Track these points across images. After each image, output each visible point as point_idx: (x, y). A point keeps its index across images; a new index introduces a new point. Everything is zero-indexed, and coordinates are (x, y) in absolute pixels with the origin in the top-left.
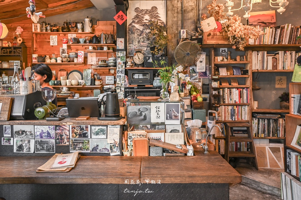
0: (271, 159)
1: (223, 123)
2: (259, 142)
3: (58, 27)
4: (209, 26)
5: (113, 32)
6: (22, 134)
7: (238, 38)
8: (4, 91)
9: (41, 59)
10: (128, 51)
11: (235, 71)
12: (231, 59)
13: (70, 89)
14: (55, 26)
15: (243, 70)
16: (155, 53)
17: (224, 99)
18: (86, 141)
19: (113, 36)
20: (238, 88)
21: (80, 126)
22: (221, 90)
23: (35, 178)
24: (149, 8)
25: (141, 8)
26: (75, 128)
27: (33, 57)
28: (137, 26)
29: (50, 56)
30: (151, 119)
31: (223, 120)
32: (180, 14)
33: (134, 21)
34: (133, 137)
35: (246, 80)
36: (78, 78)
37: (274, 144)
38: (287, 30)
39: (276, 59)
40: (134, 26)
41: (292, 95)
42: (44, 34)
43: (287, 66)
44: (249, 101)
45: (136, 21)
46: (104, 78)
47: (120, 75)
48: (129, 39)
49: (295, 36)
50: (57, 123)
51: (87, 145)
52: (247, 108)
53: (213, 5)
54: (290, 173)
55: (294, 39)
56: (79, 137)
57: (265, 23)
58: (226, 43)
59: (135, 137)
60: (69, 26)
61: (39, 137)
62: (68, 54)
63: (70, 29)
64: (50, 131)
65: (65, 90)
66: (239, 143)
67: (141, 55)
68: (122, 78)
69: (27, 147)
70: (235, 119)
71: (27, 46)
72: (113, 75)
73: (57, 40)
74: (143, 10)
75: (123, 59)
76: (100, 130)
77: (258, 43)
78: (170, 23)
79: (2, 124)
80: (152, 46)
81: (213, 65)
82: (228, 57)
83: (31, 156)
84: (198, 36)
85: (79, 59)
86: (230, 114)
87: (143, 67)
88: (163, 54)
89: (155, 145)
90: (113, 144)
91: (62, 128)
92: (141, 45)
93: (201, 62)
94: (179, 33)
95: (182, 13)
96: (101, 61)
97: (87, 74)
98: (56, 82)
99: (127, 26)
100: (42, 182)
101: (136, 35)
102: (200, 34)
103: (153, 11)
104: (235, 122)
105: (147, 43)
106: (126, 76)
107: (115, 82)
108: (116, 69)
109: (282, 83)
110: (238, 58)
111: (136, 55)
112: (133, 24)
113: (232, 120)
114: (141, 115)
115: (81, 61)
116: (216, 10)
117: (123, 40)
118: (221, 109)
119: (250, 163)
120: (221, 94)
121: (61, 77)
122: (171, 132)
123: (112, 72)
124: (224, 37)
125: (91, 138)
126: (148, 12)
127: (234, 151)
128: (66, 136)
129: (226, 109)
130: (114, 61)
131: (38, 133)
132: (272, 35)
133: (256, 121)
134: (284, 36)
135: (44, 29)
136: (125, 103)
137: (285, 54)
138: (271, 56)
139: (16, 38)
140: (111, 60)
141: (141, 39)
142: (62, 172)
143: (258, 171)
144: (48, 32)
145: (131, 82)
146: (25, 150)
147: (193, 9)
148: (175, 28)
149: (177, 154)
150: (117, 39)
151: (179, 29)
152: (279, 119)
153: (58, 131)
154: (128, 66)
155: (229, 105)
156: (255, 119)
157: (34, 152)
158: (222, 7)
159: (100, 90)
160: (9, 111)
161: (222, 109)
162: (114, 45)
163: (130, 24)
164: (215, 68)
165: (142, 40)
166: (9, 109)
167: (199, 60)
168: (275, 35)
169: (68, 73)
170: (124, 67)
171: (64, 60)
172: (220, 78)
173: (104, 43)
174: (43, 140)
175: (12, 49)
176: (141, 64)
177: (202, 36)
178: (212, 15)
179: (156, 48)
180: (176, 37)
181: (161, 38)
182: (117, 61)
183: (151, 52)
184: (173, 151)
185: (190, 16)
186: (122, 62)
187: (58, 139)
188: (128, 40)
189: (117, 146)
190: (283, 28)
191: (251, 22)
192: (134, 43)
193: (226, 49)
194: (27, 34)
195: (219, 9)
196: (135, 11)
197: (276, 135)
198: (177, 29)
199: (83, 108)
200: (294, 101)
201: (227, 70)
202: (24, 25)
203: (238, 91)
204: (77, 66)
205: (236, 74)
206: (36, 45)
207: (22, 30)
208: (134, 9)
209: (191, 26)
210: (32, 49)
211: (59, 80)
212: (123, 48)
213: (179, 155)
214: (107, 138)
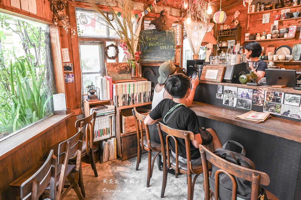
3: (271, 5)
6: (229, 92)
8: (220, 62)
9: (252, 37)
13: (276, 63)
14: (269, 4)
18: (278, 106)
21: (275, 93)
23: (234, 121)
26: (269, 93)
27: (246, 36)
29: (260, 34)
36: (286, 54)
42: (257, 14)
50: (255, 87)
51: (279, 108)
56: (272, 101)
60: (283, 2)
61: (240, 97)
62: (279, 30)
63: (284, 4)
64: (249, 93)
65: (271, 65)
69: (231, 102)
71: (242, 27)
73: (269, 18)
76: (293, 98)
79: (217, 84)
83: (233, 109)
85: (290, 34)
91: (258, 92)
97: (297, 49)
98: (263, 57)
100: (238, 125)
115: (292, 36)
121: (269, 53)
125: (283, 103)
128: (261, 99)
131: (240, 94)
135: (258, 9)
139: (234, 21)
142: (253, 122)
144: (261, 11)
146: (230, 104)
153: (255, 94)
157: (236, 107)
160: (222, 76)
166: (222, 74)
169: (277, 48)
171: (273, 36)
174: (243, 99)
175: (230, 31)
187: (254, 100)
194: (243, 16)
199: (280, 78)
202: (241, 8)
204: (287, 41)
206: (249, 25)
207: (239, 13)
210: (245, 29)
211: (266, 55)
214: (300, 106)
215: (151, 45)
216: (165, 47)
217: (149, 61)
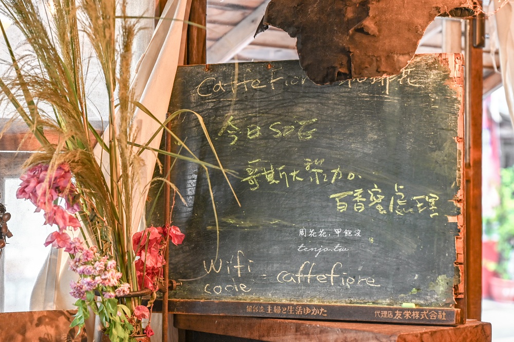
215: (262, 180)
216: (377, 199)
217: (243, 305)
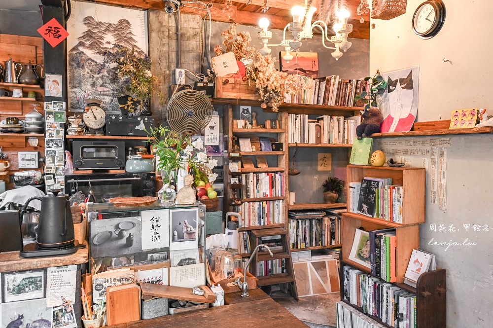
0: (315, 281)
1: (247, 231)
2: (297, 257)
4: (225, 67)
5: (35, 60)
7: (271, 92)
10: (69, 101)
11: (262, 144)
12: (258, 125)
15: (275, 144)
16: (128, 108)
17: (247, 191)
19: (35, 69)
20: (268, 173)
22: (244, 176)
24: (115, 21)
25: (98, 19)
28: (89, 53)
30: (141, 243)
31: (247, 226)
32: (174, 41)
33: (83, 43)
34: (105, 285)
35: (279, 159)
37: (318, 257)
38: (334, 85)
39: (320, 127)
40: (83, 53)
41: (351, 184)
43: (334, 139)
44: (285, 192)
45: (88, 43)
46: (15, 156)
47: (53, 151)
48: (73, 78)
49: (343, 95)
52: (281, 204)
53: (231, 32)
54: (348, 302)
55: (343, 99)
57: (304, 71)
58: (252, 98)
59: (110, 284)
66: (270, 262)
67: (100, 112)
68: (57, 155)
70: (264, 223)
72: (35, 149)
74: (101, 22)
75: (60, 118)
76: (27, 281)
77: (297, 101)
78: (154, 55)
80: (123, 95)
81: (231, 134)
82: (252, 122)
84: (207, 83)
86: (257, 215)
87: (105, 134)
88: (144, 112)
89: (153, 297)
90: (60, 308)
92: (98, 91)
93: (212, 128)
94: (173, 74)
95: (177, 39)
96: (8, 120)
99: (68, 50)
101: (87, 70)
102: (210, 79)
103: (121, 28)
104: (264, 228)
105: (110, 88)
106: (67, 152)
107: (41, 165)
108: (45, 136)
109: (326, 163)
110: (268, 123)
111: (90, 111)
112: (81, 49)
113: (260, 225)
114: (120, 236)
116: (238, 42)
117: (59, 78)
118: (243, 208)
119: (286, 292)
120: (244, 183)
122: (180, 264)
123: (34, 142)
124: (249, 88)
125: (3, 301)
126: (112, 29)
127: (264, 275)
129: (251, 207)
130: (38, 122)
132: (315, 90)
133: (293, 224)
134: (331, 93)
136: (84, 215)
137: (332, 120)
138: (314, 122)
140: (31, 119)
141: (97, 79)
143: (299, 302)
145: (79, 164)
147: (196, 35)
148: (164, 64)
149: (197, 307)
150: (47, 75)
151: (173, 67)
152: (324, 218)
154: (71, 131)
155: (255, 200)
156: (293, 222)
158: (248, 37)
159: (4, 182)
161: (245, 207)
162: (39, 86)
163: (74, 49)
164: (234, 139)
165: (100, 81)
167: (209, 125)
168: (319, 91)
170: (62, 133)
172: (243, 155)
173: (15, 81)
176: (100, 129)
177: (214, 84)
178: (231, 48)
179: (129, 99)
180: (167, 81)
181: (142, 81)
182: (46, 121)
183: (120, 106)
184: (187, 302)
185: (191, 46)
186: (57, 124)
188: (70, 80)
189: (71, 312)
190: (329, 81)
191: (285, 67)
192: (83, 87)
193: (250, 108)
195: (242, 40)
196: (85, 24)
197: (320, 243)
198: (169, 67)
200: (354, 192)
201: (252, 143)
203: (268, 176)
205: (265, 150)
208: (82, 19)
209: (193, 64)
212: (60, 95)
213: (200, 308)
214: (45, 296)
